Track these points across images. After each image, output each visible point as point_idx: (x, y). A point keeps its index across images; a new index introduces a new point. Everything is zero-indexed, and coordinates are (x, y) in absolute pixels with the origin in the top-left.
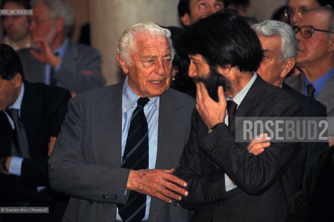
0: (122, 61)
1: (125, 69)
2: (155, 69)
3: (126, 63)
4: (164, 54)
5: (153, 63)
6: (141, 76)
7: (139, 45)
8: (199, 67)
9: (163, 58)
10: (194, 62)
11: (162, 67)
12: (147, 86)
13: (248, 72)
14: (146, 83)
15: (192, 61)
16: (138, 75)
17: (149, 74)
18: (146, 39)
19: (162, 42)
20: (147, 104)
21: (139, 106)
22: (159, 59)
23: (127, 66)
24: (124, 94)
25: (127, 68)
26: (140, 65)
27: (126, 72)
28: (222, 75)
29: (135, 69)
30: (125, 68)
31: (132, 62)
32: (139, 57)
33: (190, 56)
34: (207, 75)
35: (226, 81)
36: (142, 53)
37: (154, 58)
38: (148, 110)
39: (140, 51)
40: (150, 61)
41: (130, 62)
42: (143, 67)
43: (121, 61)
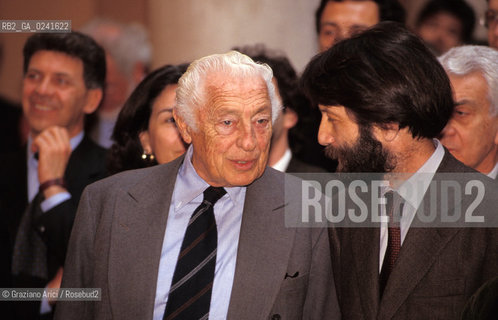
0: (182, 121)
1: (186, 136)
2: (238, 139)
5: (235, 129)
6: (213, 151)
7: (209, 93)
8: (339, 127)
10: (330, 120)
11: (249, 135)
13: (425, 139)
15: (325, 118)
16: (207, 147)
17: (226, 146)
21: (206, 202)
23: (189, 131)
24: (181, 176)
27: (188, 140)
28: (380, 144)
29: (203, 136)
30: (187, 134)
31: (198, 125)
33: (321, 107)
34: (354, 142)
35: (386, 154)
38: (223, 209)
41: (193, 124)
42: (217, 133)
43: (180, 121)
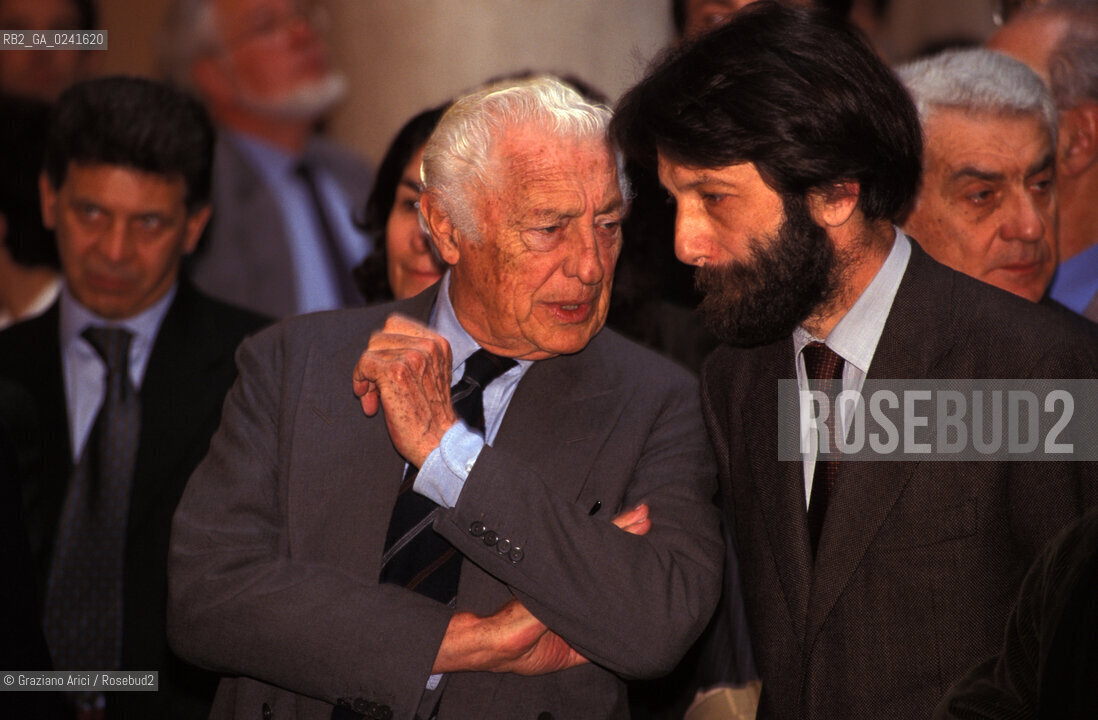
0: (440, 218)
1: (450, 249)
2: (566, 260)
3: (453, 227)
4: (600, 205)
5: (561, 238)
6: (515, 283)
7: (512, 168)
9: (597, 218)
11: (591, 253)
12: (532, 316)
14: (532, 306)
16: (503, 275)
17: (543, 274)
18: (538, 150)
19: (596, 162)
20: (503, 376)
22: (584, 223)
23: (456, 240)
25: (456, 245)
26: (512, 242)
27: (451, 258)
29: (494, 252)
30: (451, 246)
31: (482, 229)
32: (510, 211)
36: (522, 197)
37: (565, 221)
38: (502, 398)
39: (517, 189)
40: (551, 230)
41: (472, 227)
42: (525, 248)
43: (435, 218)
